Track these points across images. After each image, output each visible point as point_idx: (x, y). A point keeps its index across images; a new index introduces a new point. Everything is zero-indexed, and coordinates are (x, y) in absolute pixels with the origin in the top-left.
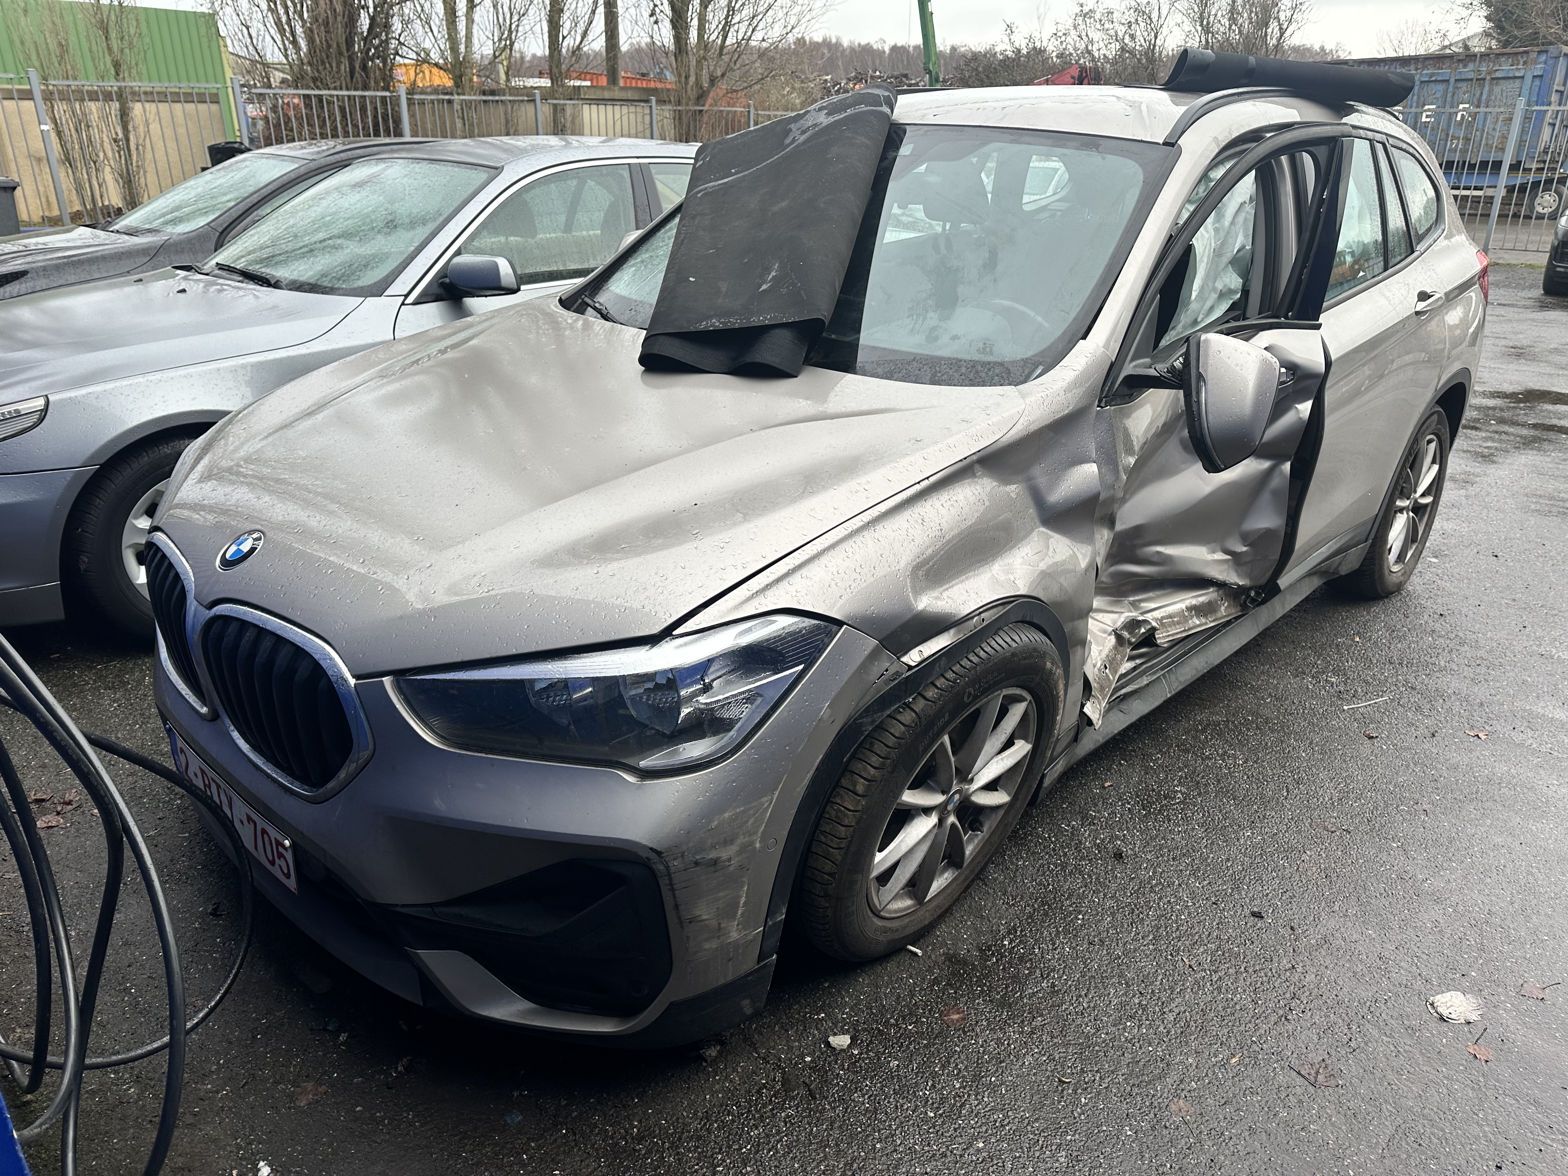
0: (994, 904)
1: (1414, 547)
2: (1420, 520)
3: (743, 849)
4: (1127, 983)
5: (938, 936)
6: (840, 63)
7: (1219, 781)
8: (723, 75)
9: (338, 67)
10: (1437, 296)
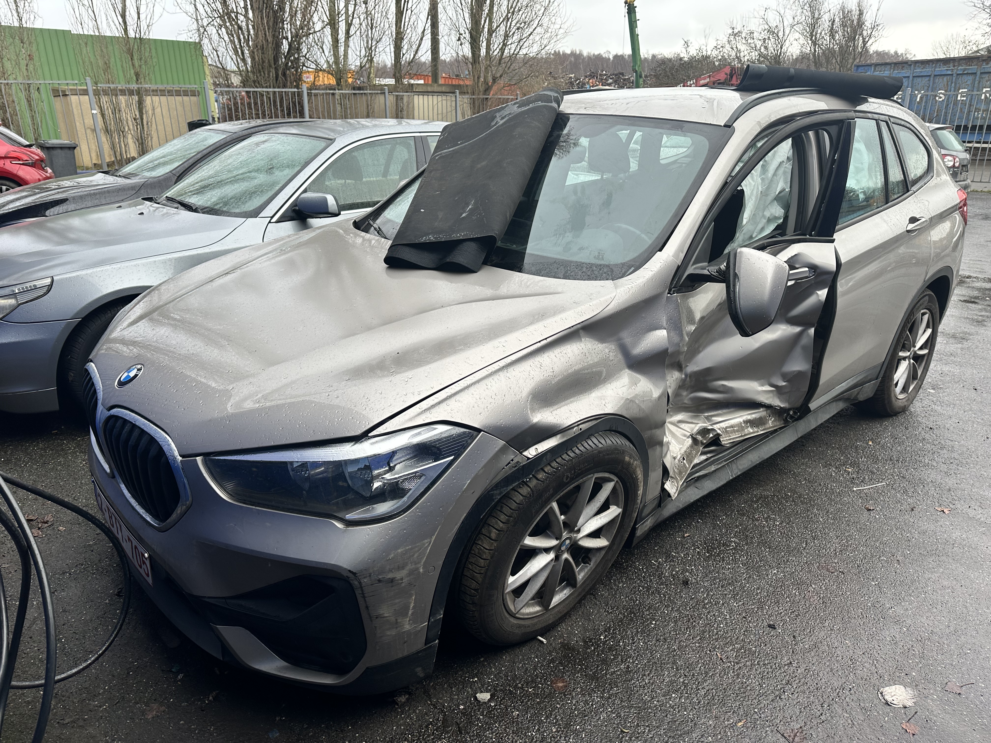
0: (599, 612)
1: (915, 383)
2: (919, 366)
3: (411, 573)
4: (677, 668)
5: (559, 631)
6: (581, 67)
7: (761, 535)
8: (501, 76)
9: (269, 74)
10: (923, 220)
